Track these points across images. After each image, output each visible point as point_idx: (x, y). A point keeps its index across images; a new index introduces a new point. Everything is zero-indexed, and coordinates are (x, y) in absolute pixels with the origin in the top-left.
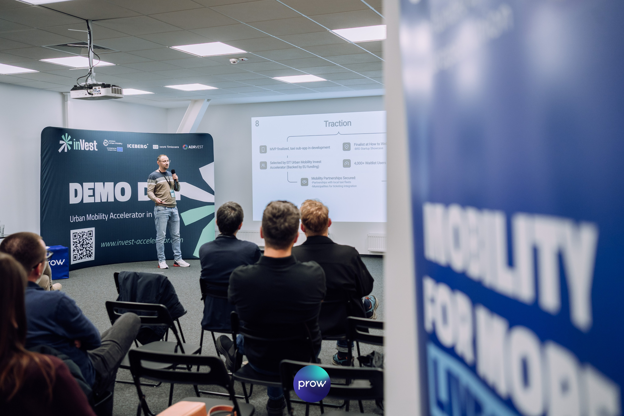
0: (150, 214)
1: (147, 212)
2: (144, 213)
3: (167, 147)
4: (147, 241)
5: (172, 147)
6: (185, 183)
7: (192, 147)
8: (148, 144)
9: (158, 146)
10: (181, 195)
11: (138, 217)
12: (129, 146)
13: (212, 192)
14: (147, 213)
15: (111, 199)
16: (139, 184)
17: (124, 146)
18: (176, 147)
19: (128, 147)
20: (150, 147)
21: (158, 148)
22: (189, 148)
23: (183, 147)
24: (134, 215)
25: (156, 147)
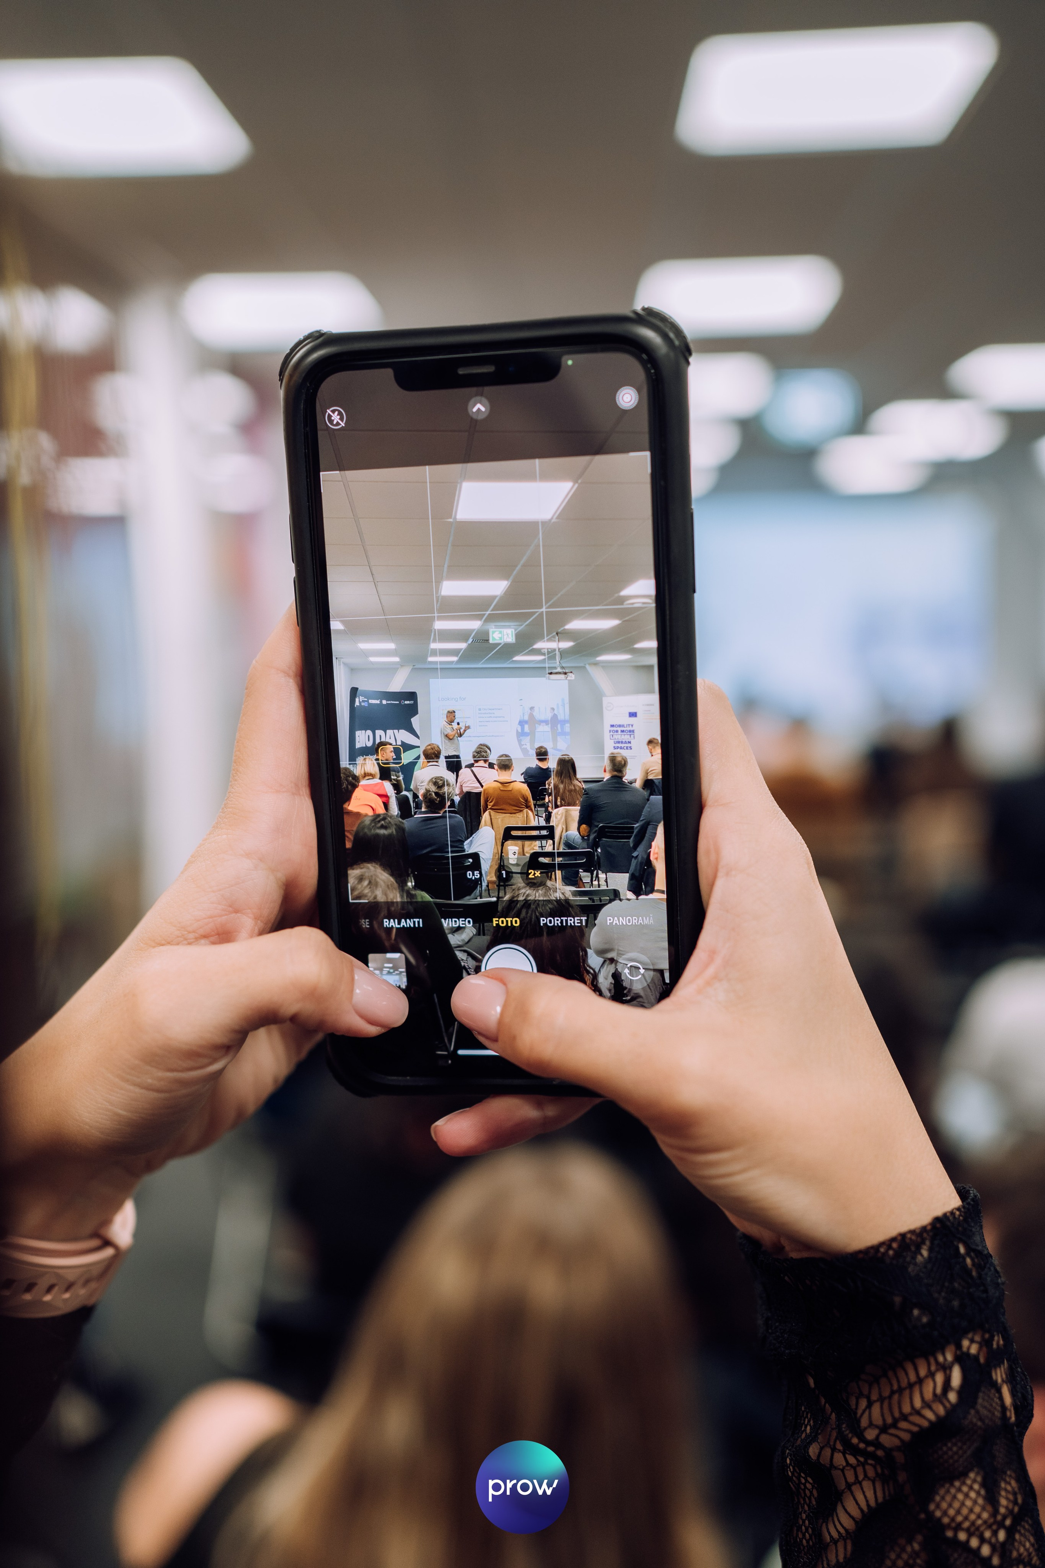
3: (392, 702)
5: (396, 702)
6: (403, 730)
9: (386, 701)
10: (402, 740)
12: (370, 701)
13: (418, 737)
15: (364, 746)
16: (377, 732)
17: (368, 701)
22: (405, 703)
23: (402, 702)
25: (384, 702)
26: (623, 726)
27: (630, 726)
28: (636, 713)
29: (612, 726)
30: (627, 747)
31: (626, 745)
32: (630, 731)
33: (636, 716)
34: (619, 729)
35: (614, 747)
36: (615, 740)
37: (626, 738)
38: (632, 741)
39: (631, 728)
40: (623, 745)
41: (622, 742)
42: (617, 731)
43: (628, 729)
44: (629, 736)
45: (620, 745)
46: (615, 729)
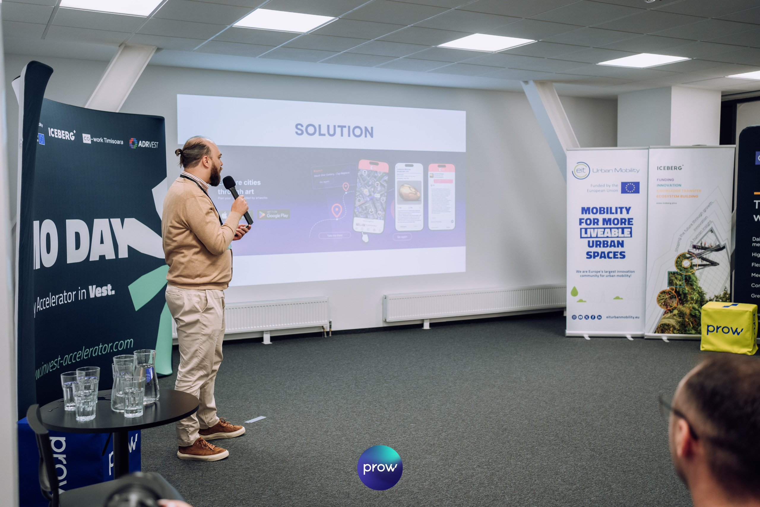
0: (84, 293)
1: (79, 288)
2: (75, 292)
3: (104, 140)
4: (78, 356)
5: (113, 142)
6: (134, 219)
7: (144, 145)
8: (75, 132)
9: (89, 136)
10: (128, 246)
11: (67, 301)
12: (50, 132)
14: (79, 291)
16: (69, 222)
18: (118, 142)
19: (50, 135)
20: (79, 137)
21: (90, 142)
22: (139, 146)
23: (131, 142)
24: (61, 297)
25: (87, 139)
26: (609, 210)
27: (624, 211)
28: (637, 184)
29: (585, 210)
30: (615, 253)
31: (613, 249)
32: (623, 221)
33: (637, 191)
34: (600, 217)
35: (588, 253)
36: (591, 240)
37: (615, 234)
38: (627, 241)
39: (625, 215)
40: (606, 250)
41: (605, 244)
42: (595, 221)
43: (619, 216)
44: (620, 230)
45: (599, 250)
46: (592, 216)
